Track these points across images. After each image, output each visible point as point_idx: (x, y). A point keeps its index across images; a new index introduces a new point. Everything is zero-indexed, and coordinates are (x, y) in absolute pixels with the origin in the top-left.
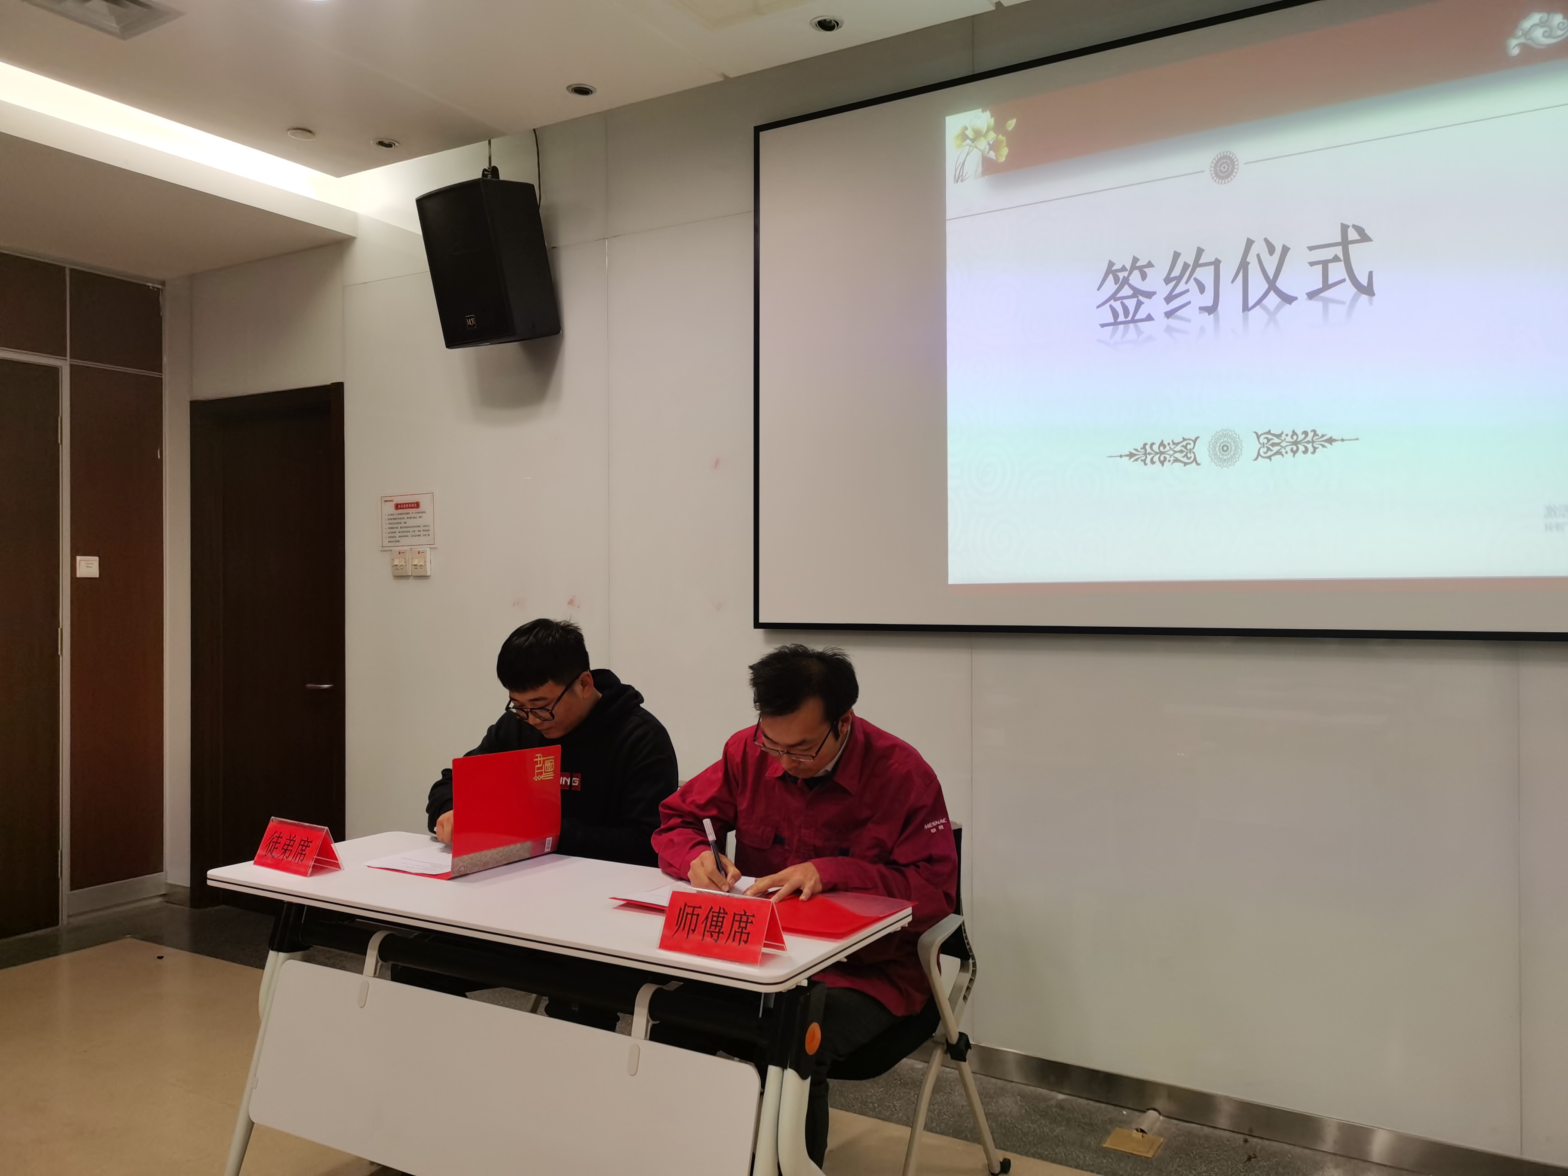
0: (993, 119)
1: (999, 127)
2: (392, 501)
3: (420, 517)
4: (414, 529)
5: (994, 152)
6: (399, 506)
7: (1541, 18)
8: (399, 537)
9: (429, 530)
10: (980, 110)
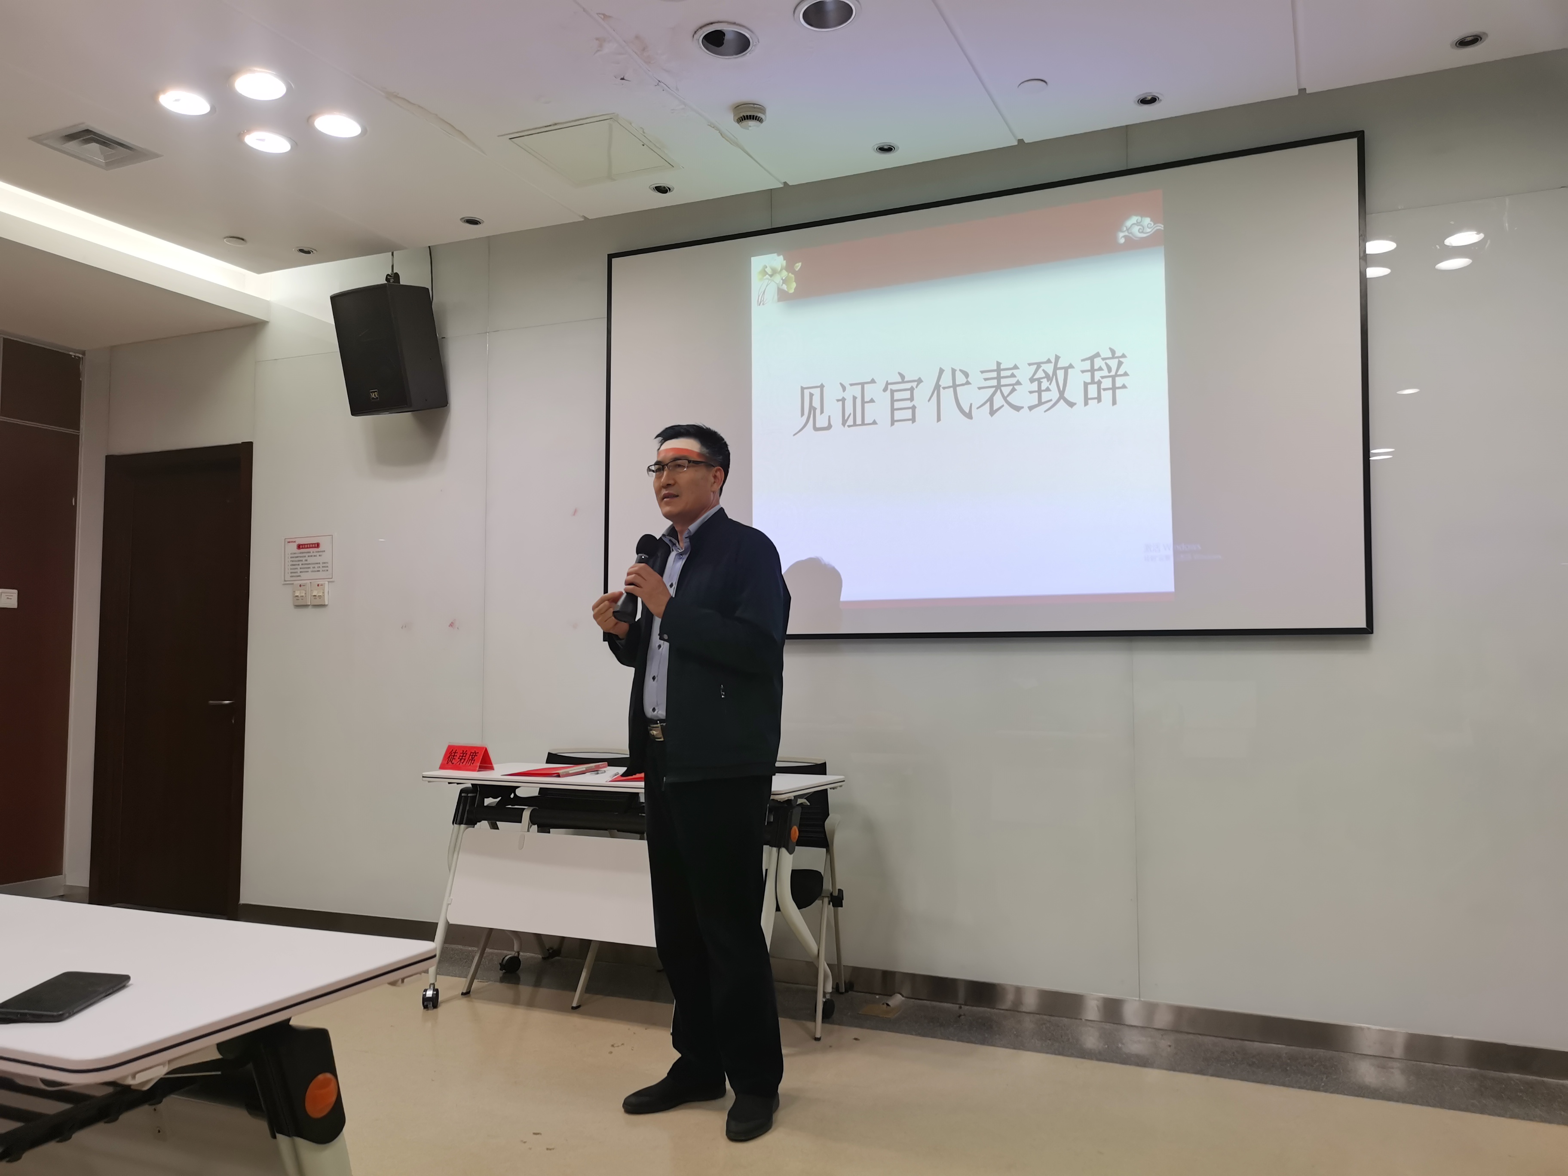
0: (785, 261)
1: (789, 268)
2: (295, 542)
3: (320, 556)
4: (313, 566)
5: (786, 285)
6: (301, 547)
7: (1137, 220)
8: (301, 572)
9: (327, 567)
10: (776, 254)
